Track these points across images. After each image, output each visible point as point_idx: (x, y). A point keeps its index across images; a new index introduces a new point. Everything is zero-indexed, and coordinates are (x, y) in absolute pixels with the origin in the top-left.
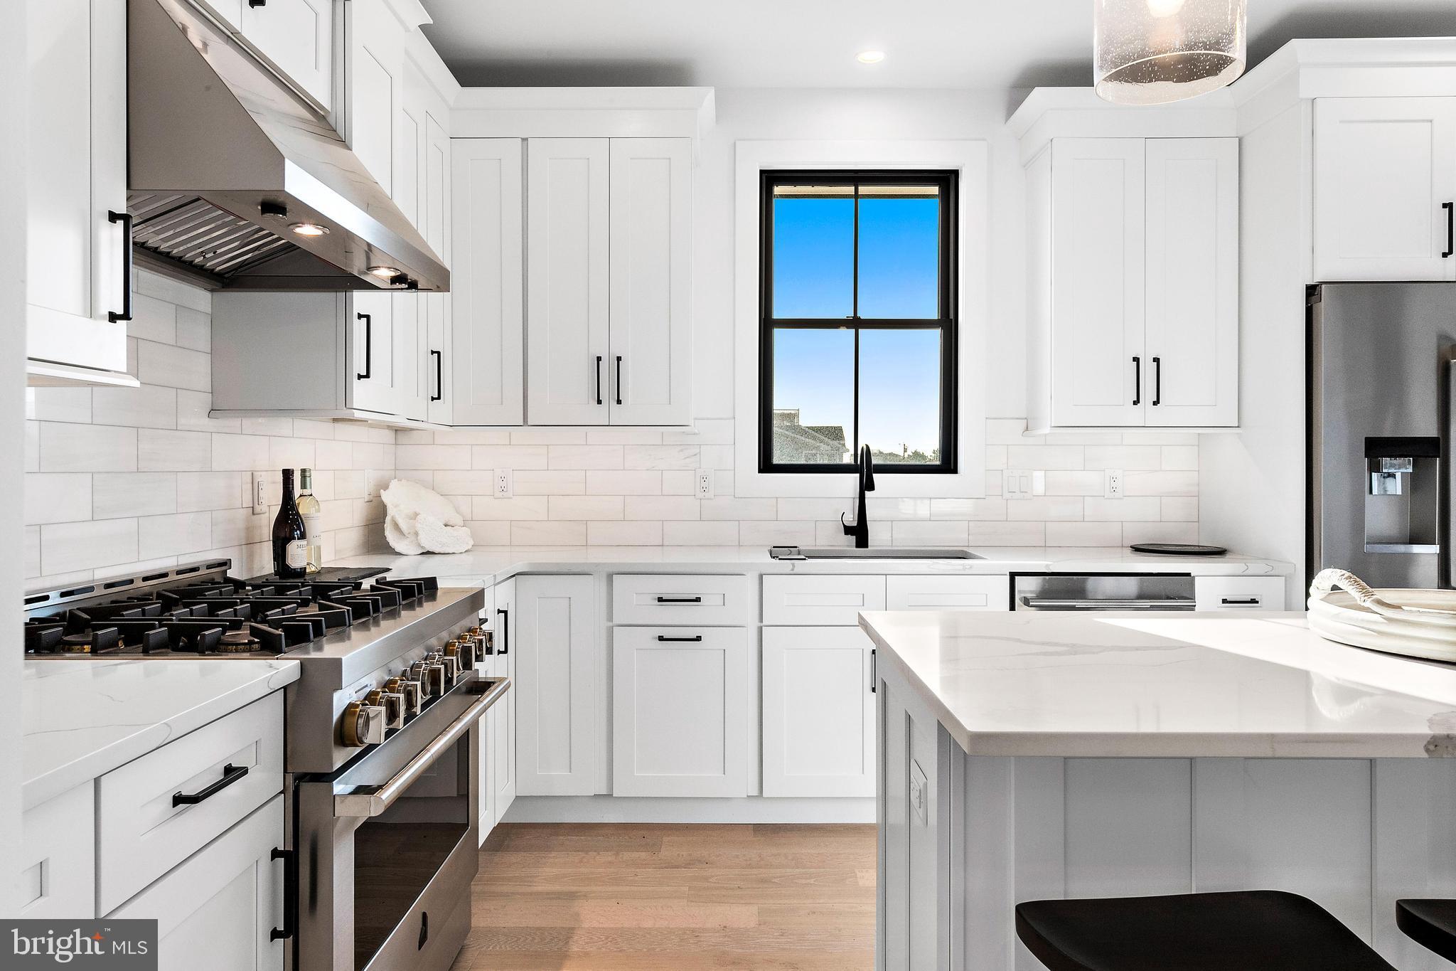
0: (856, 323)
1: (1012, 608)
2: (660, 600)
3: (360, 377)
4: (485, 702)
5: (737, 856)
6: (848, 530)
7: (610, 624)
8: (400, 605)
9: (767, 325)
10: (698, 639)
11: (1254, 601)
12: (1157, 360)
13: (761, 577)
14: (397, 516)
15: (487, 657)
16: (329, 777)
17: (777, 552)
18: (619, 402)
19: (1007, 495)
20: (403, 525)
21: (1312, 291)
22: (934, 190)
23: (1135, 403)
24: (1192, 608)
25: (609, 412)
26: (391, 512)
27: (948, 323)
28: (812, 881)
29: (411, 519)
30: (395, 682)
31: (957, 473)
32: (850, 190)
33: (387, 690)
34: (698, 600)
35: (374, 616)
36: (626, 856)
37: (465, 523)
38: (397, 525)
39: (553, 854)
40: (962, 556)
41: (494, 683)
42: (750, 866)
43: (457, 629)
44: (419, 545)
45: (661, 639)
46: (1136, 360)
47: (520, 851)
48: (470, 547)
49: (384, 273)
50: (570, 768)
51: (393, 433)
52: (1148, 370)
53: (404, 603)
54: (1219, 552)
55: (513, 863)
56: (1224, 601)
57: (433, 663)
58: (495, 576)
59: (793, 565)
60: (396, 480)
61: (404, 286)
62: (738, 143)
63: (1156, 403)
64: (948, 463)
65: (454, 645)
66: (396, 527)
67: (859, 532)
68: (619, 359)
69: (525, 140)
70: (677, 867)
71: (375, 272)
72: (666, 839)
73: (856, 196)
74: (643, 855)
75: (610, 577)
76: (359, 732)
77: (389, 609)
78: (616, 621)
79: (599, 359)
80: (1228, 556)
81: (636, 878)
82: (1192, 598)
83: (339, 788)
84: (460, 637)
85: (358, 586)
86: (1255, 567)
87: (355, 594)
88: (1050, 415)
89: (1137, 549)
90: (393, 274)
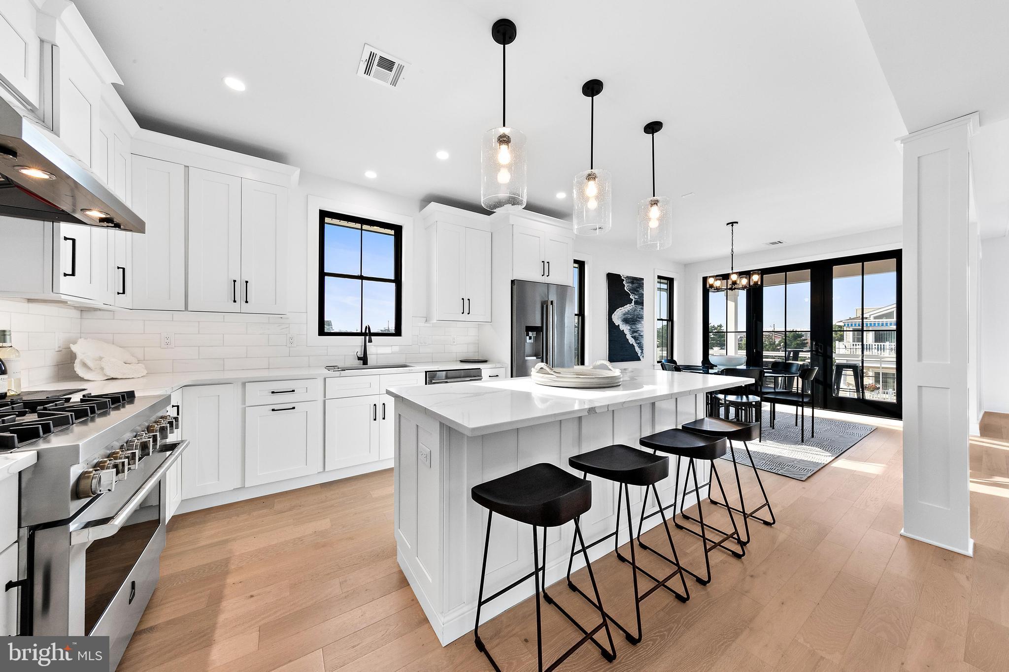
0: (361, 278)
1: (426, 384)
2: (273, 392)
3: (65, 275)
4: (176, 454)
5: (315, 500)
6: (359, 359)
7: (245, 406)
8: (110, 408)
9: (322, 275)
10: (294, 408)
11: (497, 376)
12: (469, 300)
13: (325, 379)
14: (85, 359)
15: (175, 431)
16: (66, 522)
17: (328, 368)
18: (247, 302)
19: (419, 344)
20: (90, 363)
21: (513, 282)
22: (392, 232)
23: (463, 313)
24: (480, 379)
25: (240, 305)
26: (80, 356)
27: (398, 281)
28: (352, 501)
29: (96, 360)
30: (118, 453)
31: (401, 336)
32: (358, 226)
33: (112, 458)
34: (293, 391)
35: (92, 416)
36: (255, 513)
37: (139, 362)
38: (86, 364)
39: (209, 524)
40: (405, 366)
41: (179, 444)
42: (322, 502)
43: (153, 418)
44: (105, 375)
45: (273, 410)
46: (463, 299)
47: (186, 528)
48: (145, 374)
49: (96, 214)
50: (219, 478)
51: (79, 312)
52: (466, 302)
53: (113, 406)
54: (485, 361)
55: (183, 535)
56: (490, 376)
57: (141, 439)
58: (172, 388)
59: (340, 373)
60: (82, 339)
61: (110, 224)
62: (309, 196)
63: (468, 314)
64: (398, 332)
65: (155, 427)
66: (84, 365)
67: (364, 359)
68: (247, 282)
69: (186, 167)
70: (285, 512)
71: (88, 213)
72: (276, 501)
73: (362, 229)
74: (265, 511)
75: (244, 384)
76: (92, 487)
77: (102, 411)
78: (247, 404)
79: (235, 281)
80: (488, 363)
81: (263, 523)
82: (481, 376)
83: (73, 526)
84: (156, 422)
85: (68, 400)
86: (498, 365)
87: (66, 405)
88: (435, 317)
89: (461, 361)
90: (103, 216)
